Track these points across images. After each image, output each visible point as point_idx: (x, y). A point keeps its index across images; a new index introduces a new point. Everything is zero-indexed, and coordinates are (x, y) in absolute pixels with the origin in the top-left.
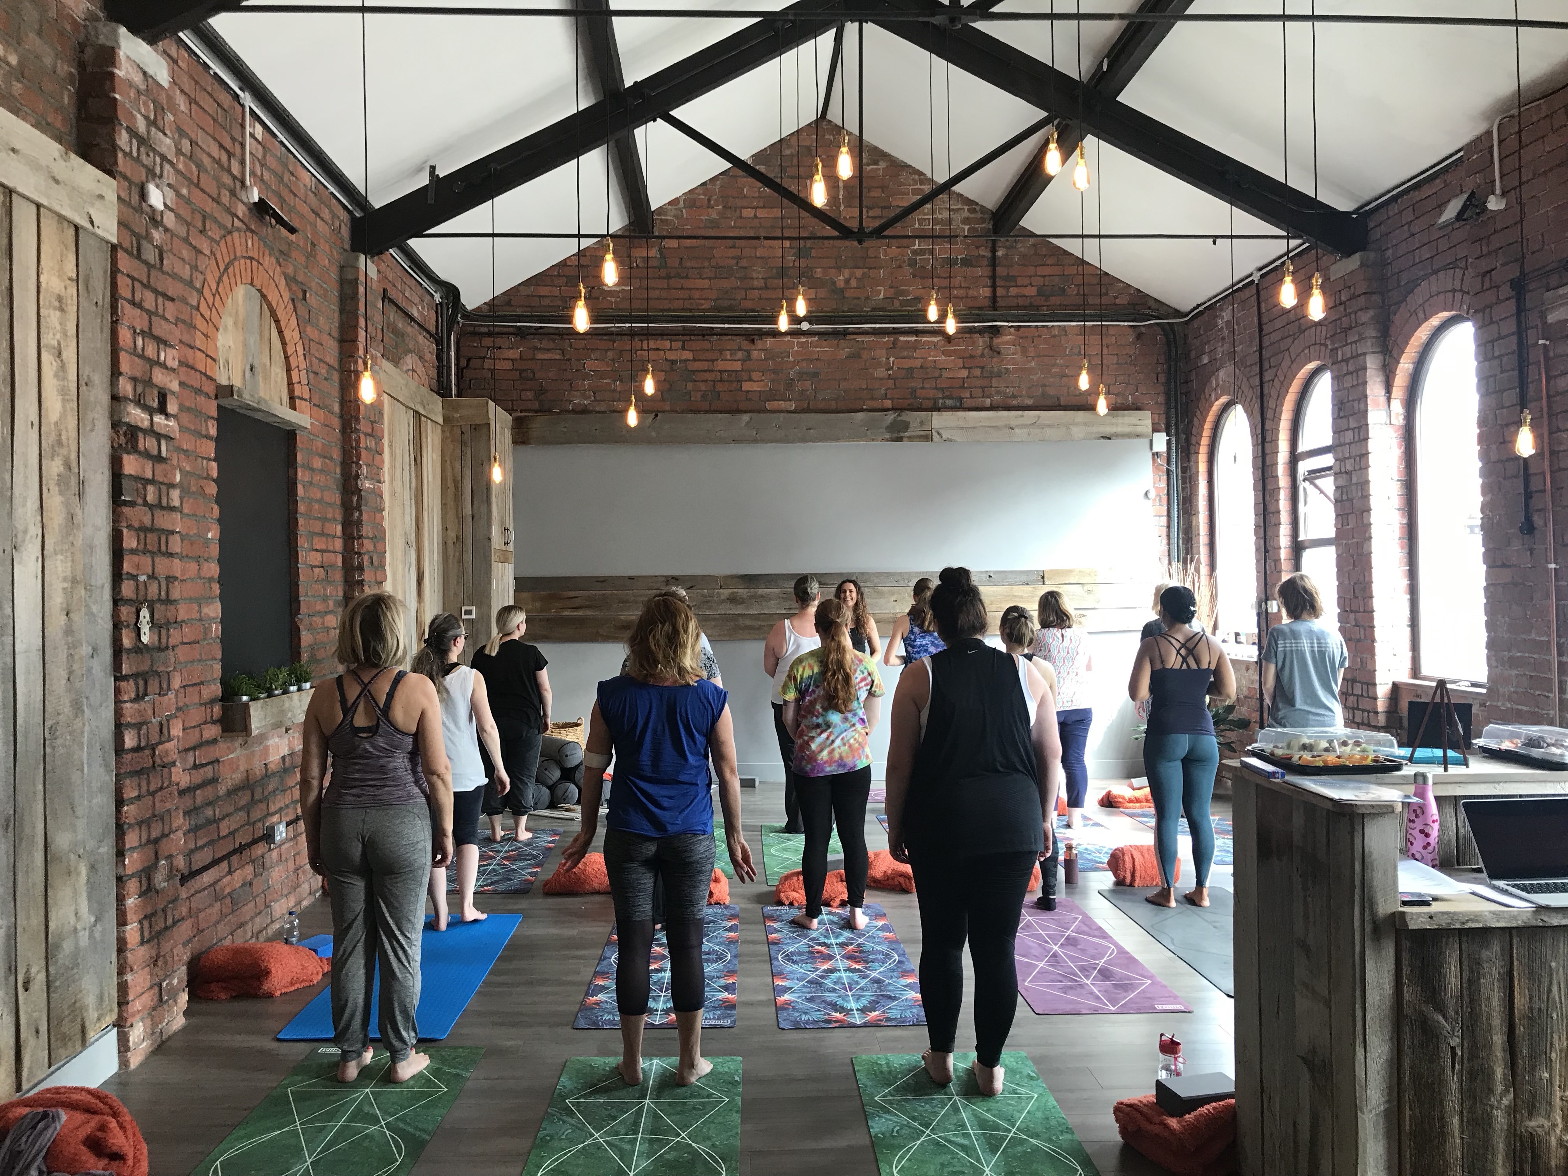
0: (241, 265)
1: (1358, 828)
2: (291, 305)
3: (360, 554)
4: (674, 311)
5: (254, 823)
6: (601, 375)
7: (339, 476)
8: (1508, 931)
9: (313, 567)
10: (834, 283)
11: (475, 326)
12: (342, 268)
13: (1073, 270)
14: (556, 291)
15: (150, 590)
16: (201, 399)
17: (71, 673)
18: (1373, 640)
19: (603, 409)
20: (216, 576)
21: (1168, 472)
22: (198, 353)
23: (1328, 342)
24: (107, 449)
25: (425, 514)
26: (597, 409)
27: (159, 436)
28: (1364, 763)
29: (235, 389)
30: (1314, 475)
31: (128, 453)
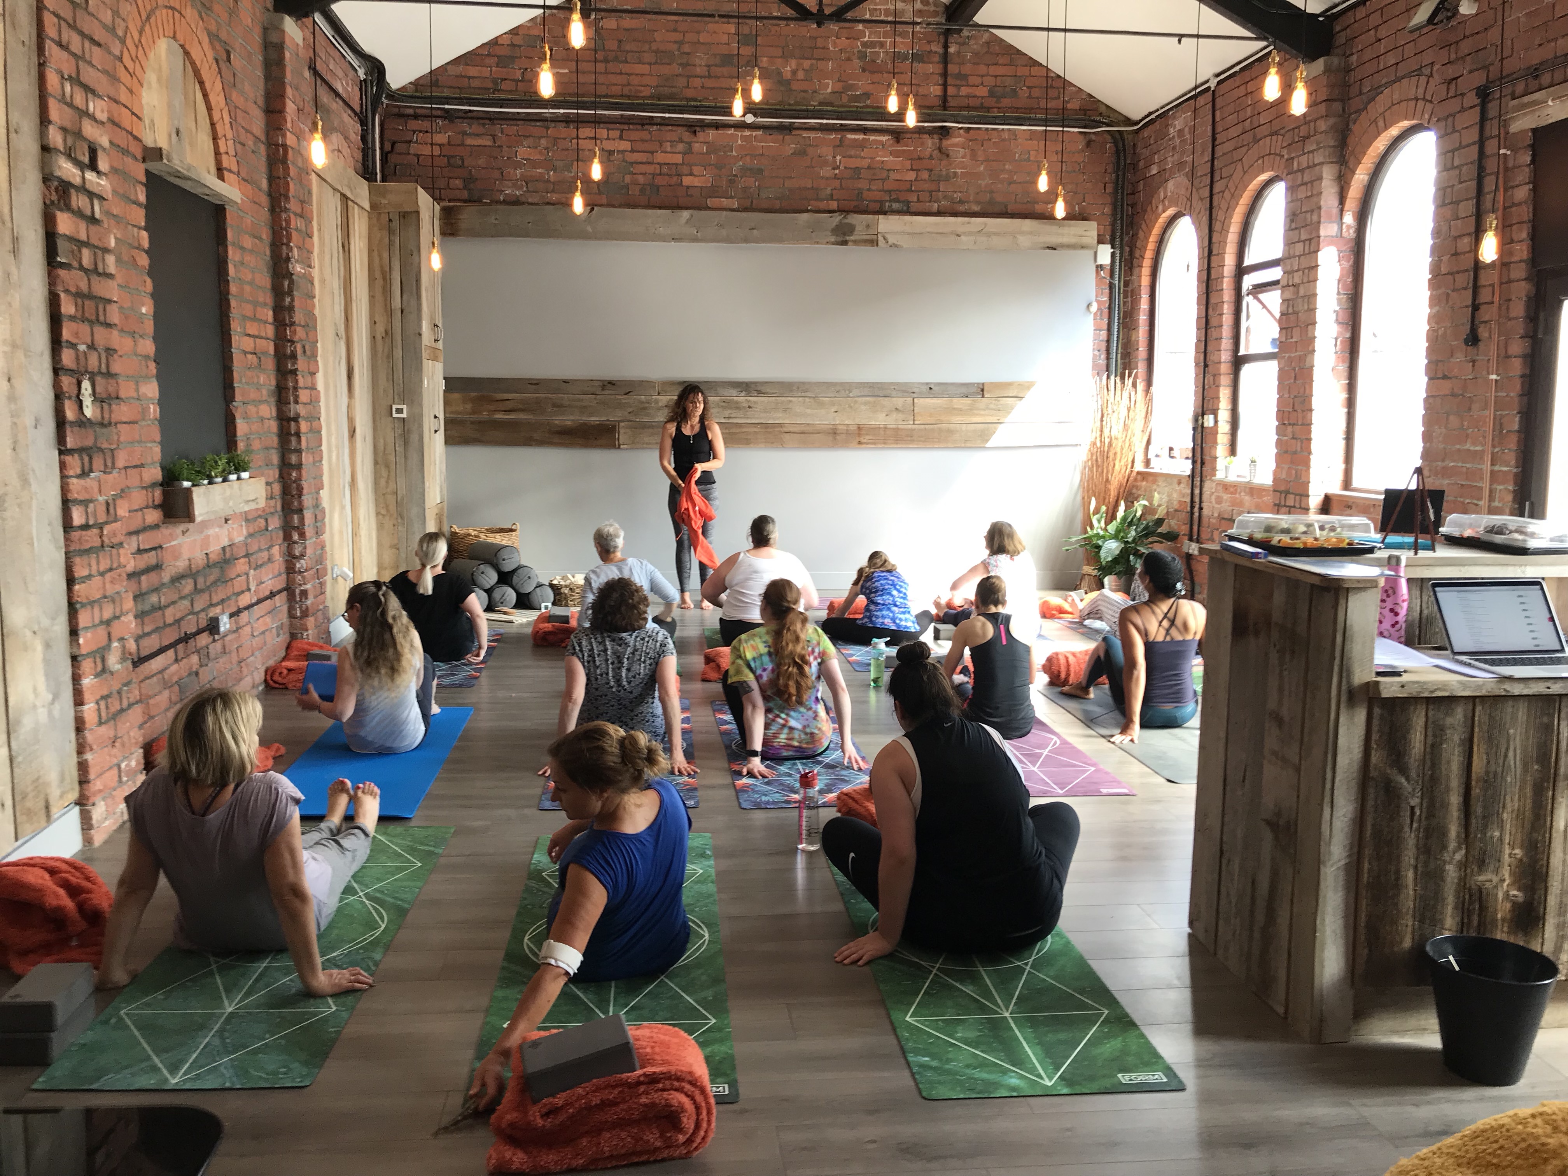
0: (163, 14)
1: (1342, 602)
2: (215, 65)
3: (292, 342)
4: (612, 97)
5: (197, 613)
6: (534, 164)
7: (268, 258)
8: (1473, 700)
9: (245, 353)
10: (779, 73)
11: (399, 107)
12: (265, 30)
13: (1025, 71)
14: (486, 72)
15: (90, 362)
16: (129, 160)
17: (15, 442)
18: (1310, 453)
19: (536, 201)
20: (152, 355)
21: (1111, 286)
22: (124, 109)
23: (1284, 152)
24: (38, 207)
25: (354, 305)
26: (530, 200)
27: (91, 195)
28: (1342, 545)
29: (164, 152)
30: (1259, 288)
31: (61, 210)
